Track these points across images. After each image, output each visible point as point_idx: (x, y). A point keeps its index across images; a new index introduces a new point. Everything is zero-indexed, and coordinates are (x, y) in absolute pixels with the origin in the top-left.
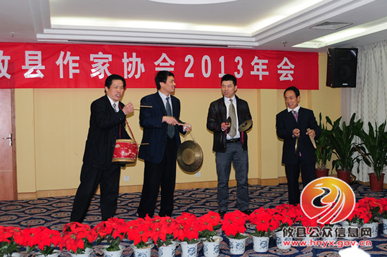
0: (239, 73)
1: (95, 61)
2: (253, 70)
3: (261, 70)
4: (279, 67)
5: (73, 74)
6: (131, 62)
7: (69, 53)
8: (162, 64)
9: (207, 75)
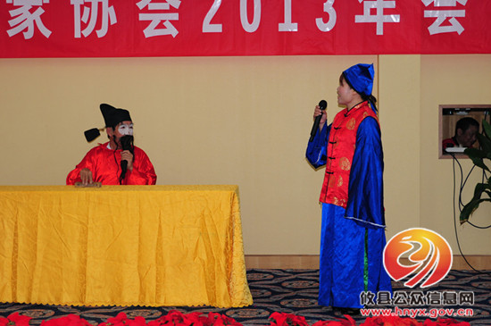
3: (380, 12)
9: (250, 28)
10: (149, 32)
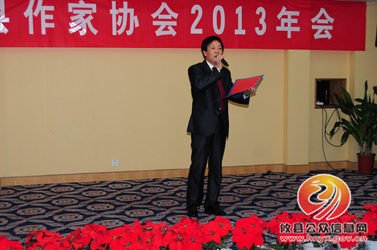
0: (261, 29)
1: (75, 12)
2: (280, 26)
3: (289, 25)
4: (313, 20)
5: (47, 29)
6: (122, 14)
7: (40, 2)
8: (161, 17)
9: (219, 31)
10: (159, 33)
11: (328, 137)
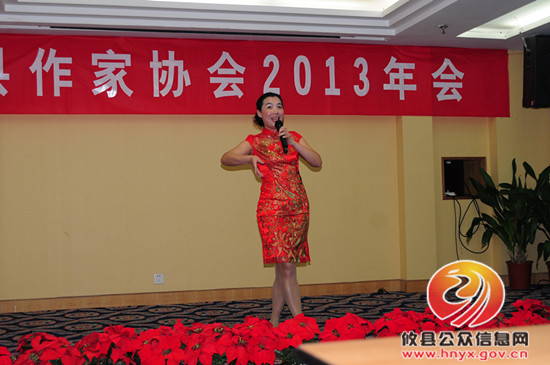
0: (362, 87)
1: (101, 65)
2: (388, 83)
4: (435, 75)
5: (61, 88)
6: (166, 68)
7: (53, 52)
8: (221, 71)
9: (303, 91)
10: (219, 93)
11: (464, 239)
